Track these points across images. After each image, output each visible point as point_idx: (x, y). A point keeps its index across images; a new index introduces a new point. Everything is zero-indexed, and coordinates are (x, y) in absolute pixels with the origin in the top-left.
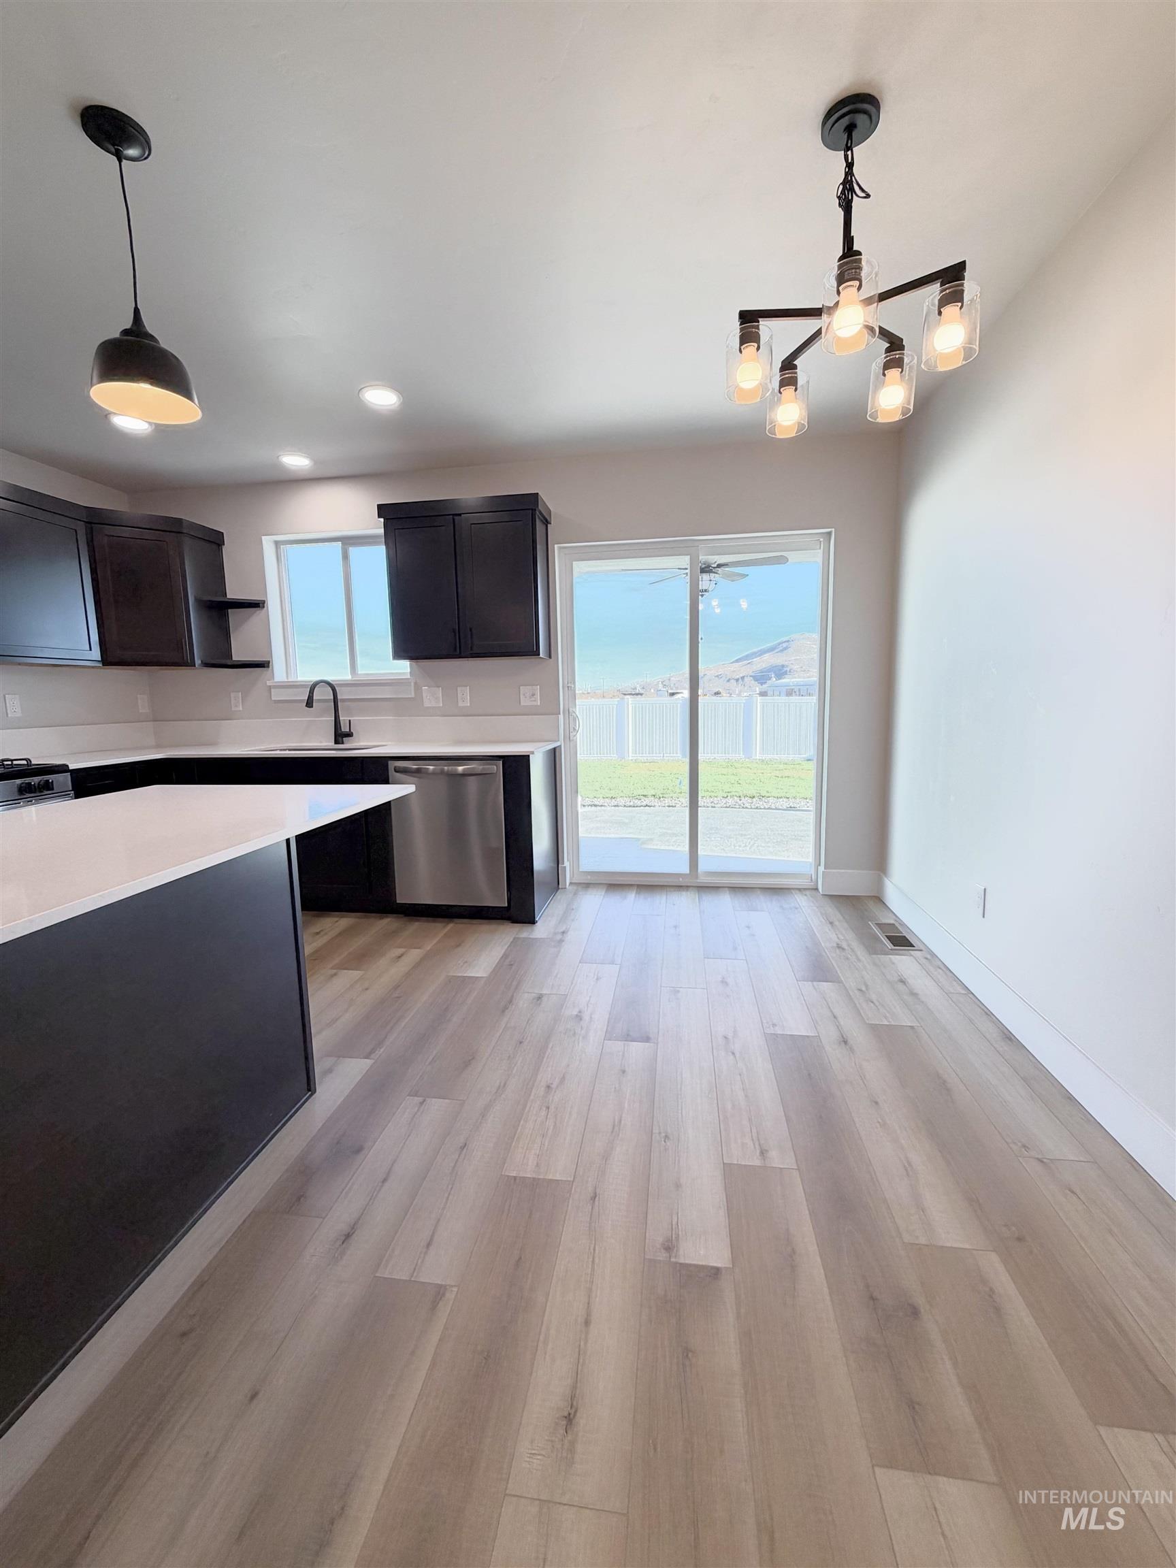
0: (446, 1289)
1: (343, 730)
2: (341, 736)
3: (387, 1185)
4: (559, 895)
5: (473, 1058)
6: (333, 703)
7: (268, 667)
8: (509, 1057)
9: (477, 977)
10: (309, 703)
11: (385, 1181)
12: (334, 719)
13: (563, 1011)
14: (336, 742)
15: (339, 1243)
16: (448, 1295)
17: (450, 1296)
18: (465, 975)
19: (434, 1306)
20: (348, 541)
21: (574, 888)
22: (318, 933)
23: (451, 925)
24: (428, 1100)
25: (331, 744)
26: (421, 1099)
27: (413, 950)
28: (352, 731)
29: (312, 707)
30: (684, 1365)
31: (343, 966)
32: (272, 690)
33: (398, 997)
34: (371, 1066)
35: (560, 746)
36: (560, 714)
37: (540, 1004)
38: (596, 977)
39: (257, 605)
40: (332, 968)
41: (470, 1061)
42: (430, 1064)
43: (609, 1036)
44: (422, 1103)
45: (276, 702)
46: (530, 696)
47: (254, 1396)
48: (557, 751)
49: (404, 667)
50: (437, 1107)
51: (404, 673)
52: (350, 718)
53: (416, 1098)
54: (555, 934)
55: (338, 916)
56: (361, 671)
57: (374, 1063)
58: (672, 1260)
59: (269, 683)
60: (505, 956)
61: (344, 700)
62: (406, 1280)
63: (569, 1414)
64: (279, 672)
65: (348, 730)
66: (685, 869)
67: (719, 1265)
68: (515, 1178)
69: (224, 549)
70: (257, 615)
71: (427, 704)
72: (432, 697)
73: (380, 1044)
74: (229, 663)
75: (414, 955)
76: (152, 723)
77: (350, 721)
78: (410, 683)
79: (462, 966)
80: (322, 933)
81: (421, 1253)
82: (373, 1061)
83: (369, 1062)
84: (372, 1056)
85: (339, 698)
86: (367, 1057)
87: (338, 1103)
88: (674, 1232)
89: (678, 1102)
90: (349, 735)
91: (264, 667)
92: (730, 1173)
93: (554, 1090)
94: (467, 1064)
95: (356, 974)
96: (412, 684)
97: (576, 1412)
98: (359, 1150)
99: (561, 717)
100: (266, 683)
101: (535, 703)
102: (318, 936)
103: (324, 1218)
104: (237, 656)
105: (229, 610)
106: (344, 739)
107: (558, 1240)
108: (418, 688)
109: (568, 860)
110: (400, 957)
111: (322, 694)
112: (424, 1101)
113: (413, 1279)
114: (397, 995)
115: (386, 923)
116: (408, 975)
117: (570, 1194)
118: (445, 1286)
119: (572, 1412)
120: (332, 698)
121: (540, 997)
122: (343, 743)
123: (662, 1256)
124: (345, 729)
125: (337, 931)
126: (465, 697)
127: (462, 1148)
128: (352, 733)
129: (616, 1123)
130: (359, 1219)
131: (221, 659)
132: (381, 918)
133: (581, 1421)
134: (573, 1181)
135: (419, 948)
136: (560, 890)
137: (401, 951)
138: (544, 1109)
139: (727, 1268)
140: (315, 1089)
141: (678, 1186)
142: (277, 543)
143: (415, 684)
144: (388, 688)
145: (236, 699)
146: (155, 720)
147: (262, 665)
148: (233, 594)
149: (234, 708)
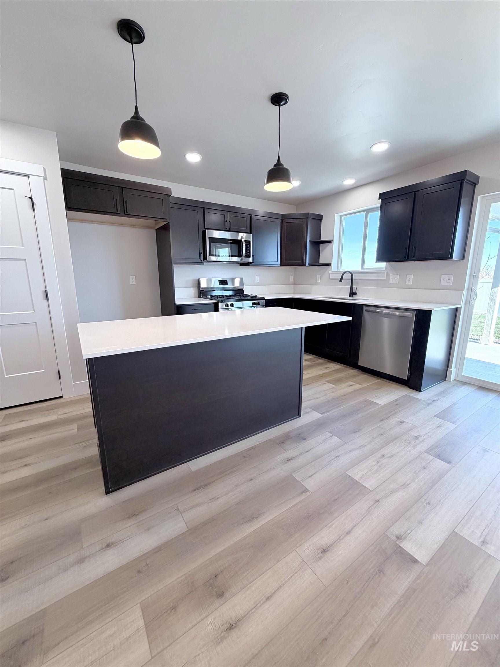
0: (308, 491)
1: (353, 292)
2: (352, 294)
3: (307, 453)
4: (443, 384)
5: (358, 431)
6: (351, 281)
7: (330, 266)
8: (373, 437)
9: (378, 404)
10: (341, 280)
11: (307, 452)
12: (350, 287)
13: (410, 432)
14: (350, 296)
15: (286, 460)
16: (308, 493)
17: (308, 494)
18: (374, 401)
19: (302, 493)
20: (368, 211)
21: (455, 382)
22: (327, 368)
23: (379, 380)
24: (334, 436)
25: (348, 297)
26: (332, 435)
27: (357, 384)
28: (356, 292)
29: (342, 282)
30: (376, 574)
31: (329, 382)
32: (331, 275)
33: (342, 399)
34: (321, 418)
35: (461, 307)
36: (464, 290)
37: (401, 424)
38: (439, 425)
39: (329, 242)
40: (325, 381)
41: (356, 431)
42: (341, 425)
43: (428, 451)
44: (331, 436)
45: (331, 279)
46: (447, 280)
47: (251, 480)
48: (459, 309)
49: (383, 265)
50: (335, 440)
51: (382, 268)
52: (357, 287)
53: (330, 434)
54: (429, 399)
55: (336, 364)
56: (365, 267)
57: (323, 417)
58: (397, 542)
59: (330, 272)
60: (397, 400)
61: (355, 279)
62: (298, 481)
63: (325, 550)
64: (334, 268)
65: (355, 292)
67: (419, 560)
68: (350, 476)
69: (322, 221)
70: (330, 245)
71: (391, 282)
72: (394, 279)
73: (327, 412)
74: (317, 264)
75: (358, 386)
76: (293, 285)
77: (356, 288)
78: (385, 272)
79: (374, 397)
80: (328, 368)
81: (307, 477)
82: (323, 416)
83: (321, 416)
84: (323, 414)
85: (353, 278)
86: (321, 414)
87: (306, 423)
88: (405, 535)
89: (447, 494)
90: (355, 294)
91: (329, 266)
92: (454, 536)
93: (385, 458)
94: (355, 432)
95: (331, 386)
96: (386, 273)
97: (328, 551)
98: (305, 439)
99: (464, 292)
100: (329, 272)
101: (449, 284)
102: (326, 369)
103: (286, 451)
104: (321, 262)
105: (321, 244)
106: (353, 295)
107: (353, 504)
108: (388, 275)
109: (455, 367)
110: (351, 385)
111: (347, 276)
112: (332, 436)
113: (301, 482)
114: (342, 398)
115: (353, 372)
116: (351, 392)
117: (368, 494)
118: (309, 490)
119: (326, 550)
120: (351, 278)
121: (402, 422)
122: (352, 297)
123: (394, 538)
124: (354, 291)
125: (333, 369)
126: (410, 279)
127: (337, 457)
128: (357, 293)
129: (406, 483)
130: (295, 457)
131: (316, 263)
132: (353, 369)
133: (328, 555)
134: (372, 491)
135: (361, 385)
136: (445, 381)
137: (353, 383)
138: (376, 462)
139: (421, 564)
140: (301, 415)
141: (420, 523)
142: (341, 216)
143: (387, 273)
144: (374, 275)
145: (319, 278)
146: (294, 284)
147: (328, 265)
148: (323, 238)
149: (317, 281)
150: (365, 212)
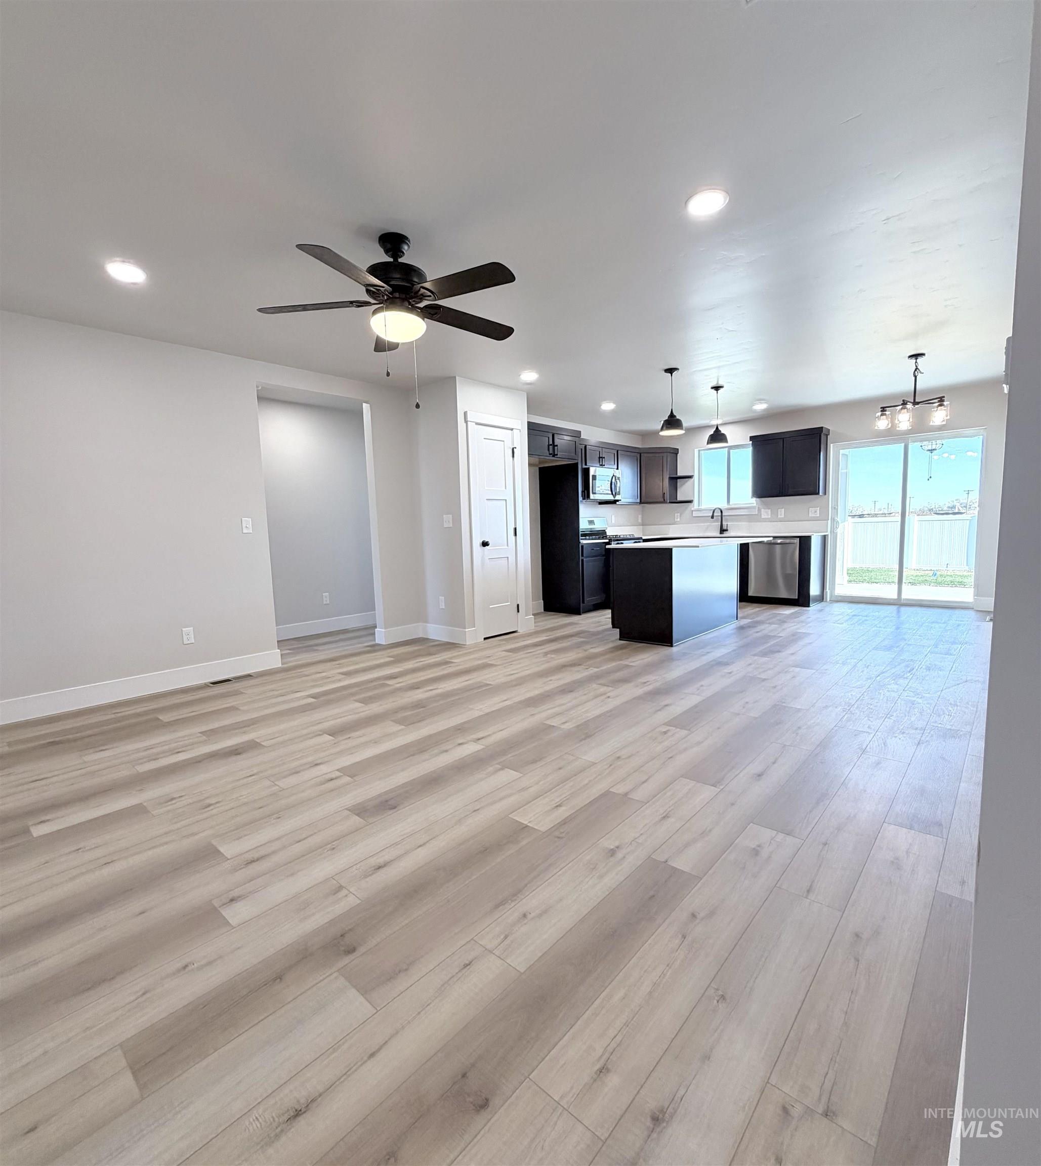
2: (723, 531)
6: (721, 517)
7: (692, 502)
10: (712, 517)
12: (721, 523)
14: (721, 533)
20: (731, 448)
21: (832, 602)
25: (718, 534)
32: (693, 512)
35: (828, 535)
36: (828, 520)
39: (688, 477)
45: (694, 517)
46: (815, 512)
48: (826, 536)
49: (754, 501)
51: (755, 504)
56: (735, 504)
59: (692, 509)
61: (725, 516)
64: (697, 505)
66: (895, 597)
69: (678, 455)
70: (691, 480)
71: (763, 517)
72: (766, 514)
74: (676, 501)
77: (727, 524)
78: (756, 508)
85: (723, 515)
90: (727, 530)
99: (829, 522)
100: (690, 509)
101: (816, 515)
104: (679, 499)
105: (678, 480)
108: (759, 510)
109: (829, 589)
111: (718, 513)
120: (720, 514)
122: (723, 534)
124: (725, 528)
126: (781, 513)
131: (672, 500)
136: (824, 601)
142: (699, 451)
143: (759, 508)
144: (745, 510)
145: (677, 516)
146: (643, 525)
147: (690, 502)
148: (680, 474)
149: (676, 520)
150: (727, 449)
